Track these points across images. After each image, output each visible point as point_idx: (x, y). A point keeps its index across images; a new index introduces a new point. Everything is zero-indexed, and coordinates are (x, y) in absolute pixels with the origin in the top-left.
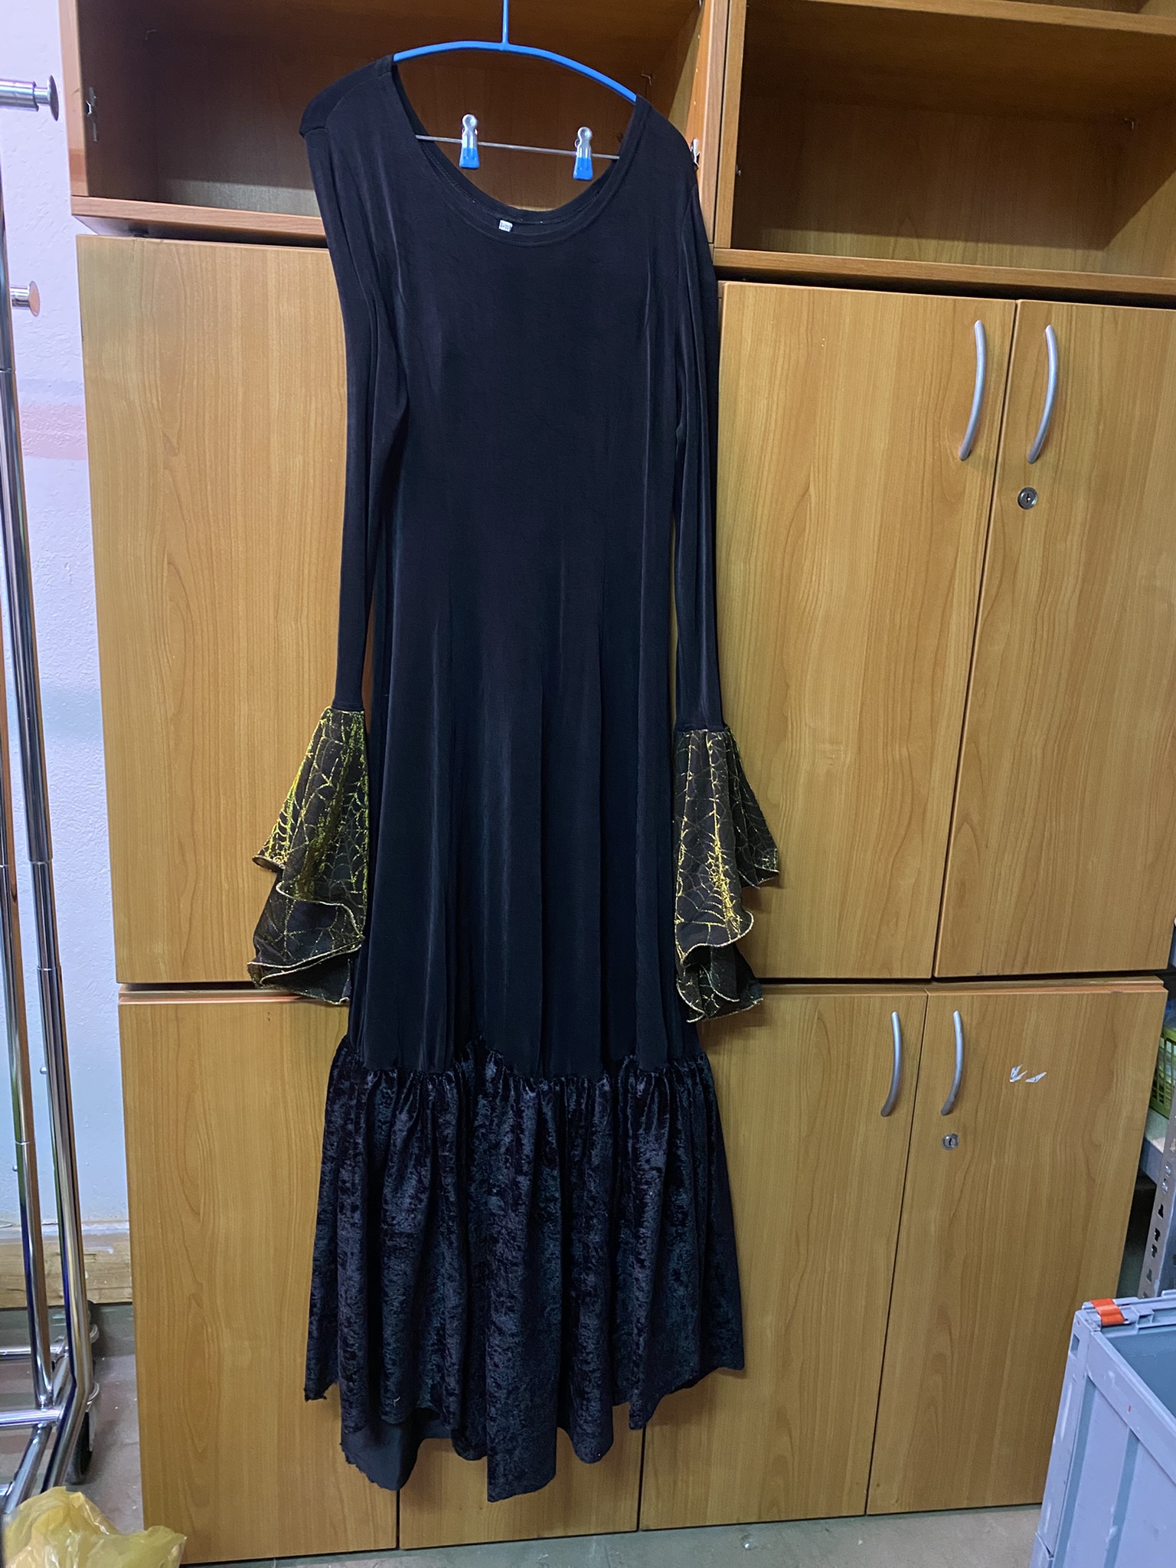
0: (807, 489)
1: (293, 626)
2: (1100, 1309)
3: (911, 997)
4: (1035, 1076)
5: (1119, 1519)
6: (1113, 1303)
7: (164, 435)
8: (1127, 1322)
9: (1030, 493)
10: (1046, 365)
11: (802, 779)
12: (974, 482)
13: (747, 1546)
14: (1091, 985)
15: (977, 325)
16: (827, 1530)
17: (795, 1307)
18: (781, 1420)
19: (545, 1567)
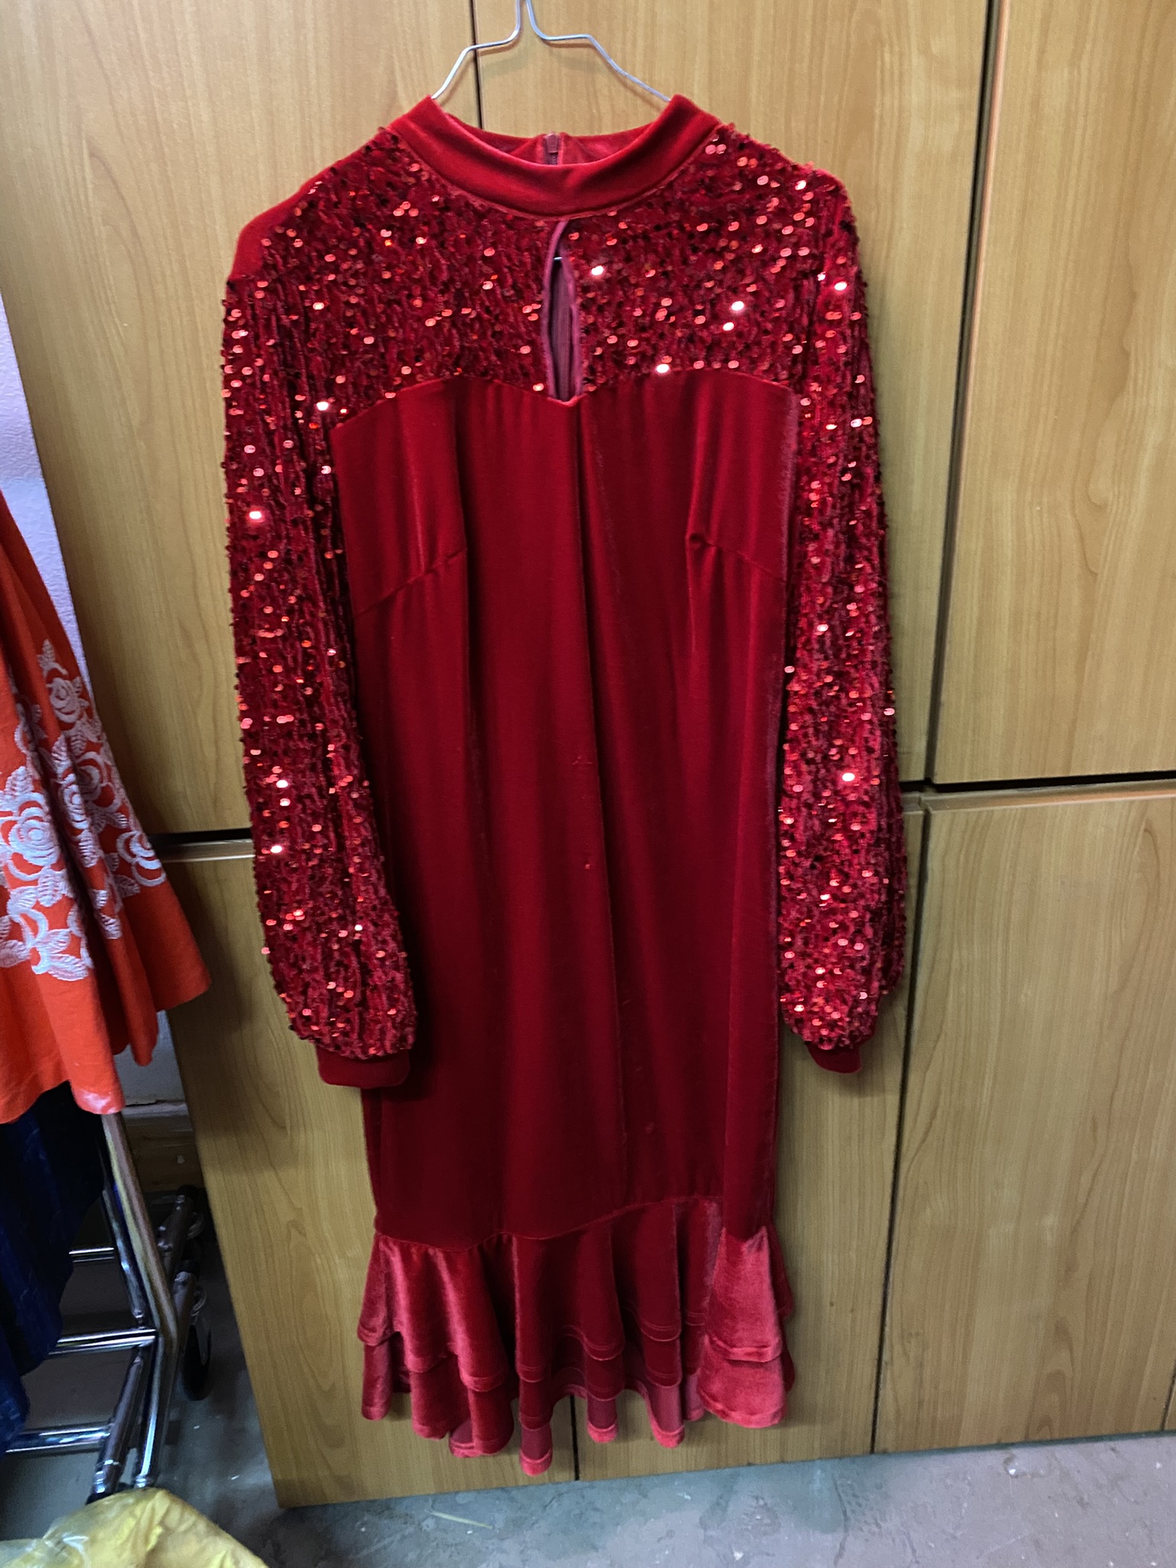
13: (1012, 1472)
16: (1113, 1450)
17: (1086, 1204)
18: (1060, 1333)
19: (761, 1502)
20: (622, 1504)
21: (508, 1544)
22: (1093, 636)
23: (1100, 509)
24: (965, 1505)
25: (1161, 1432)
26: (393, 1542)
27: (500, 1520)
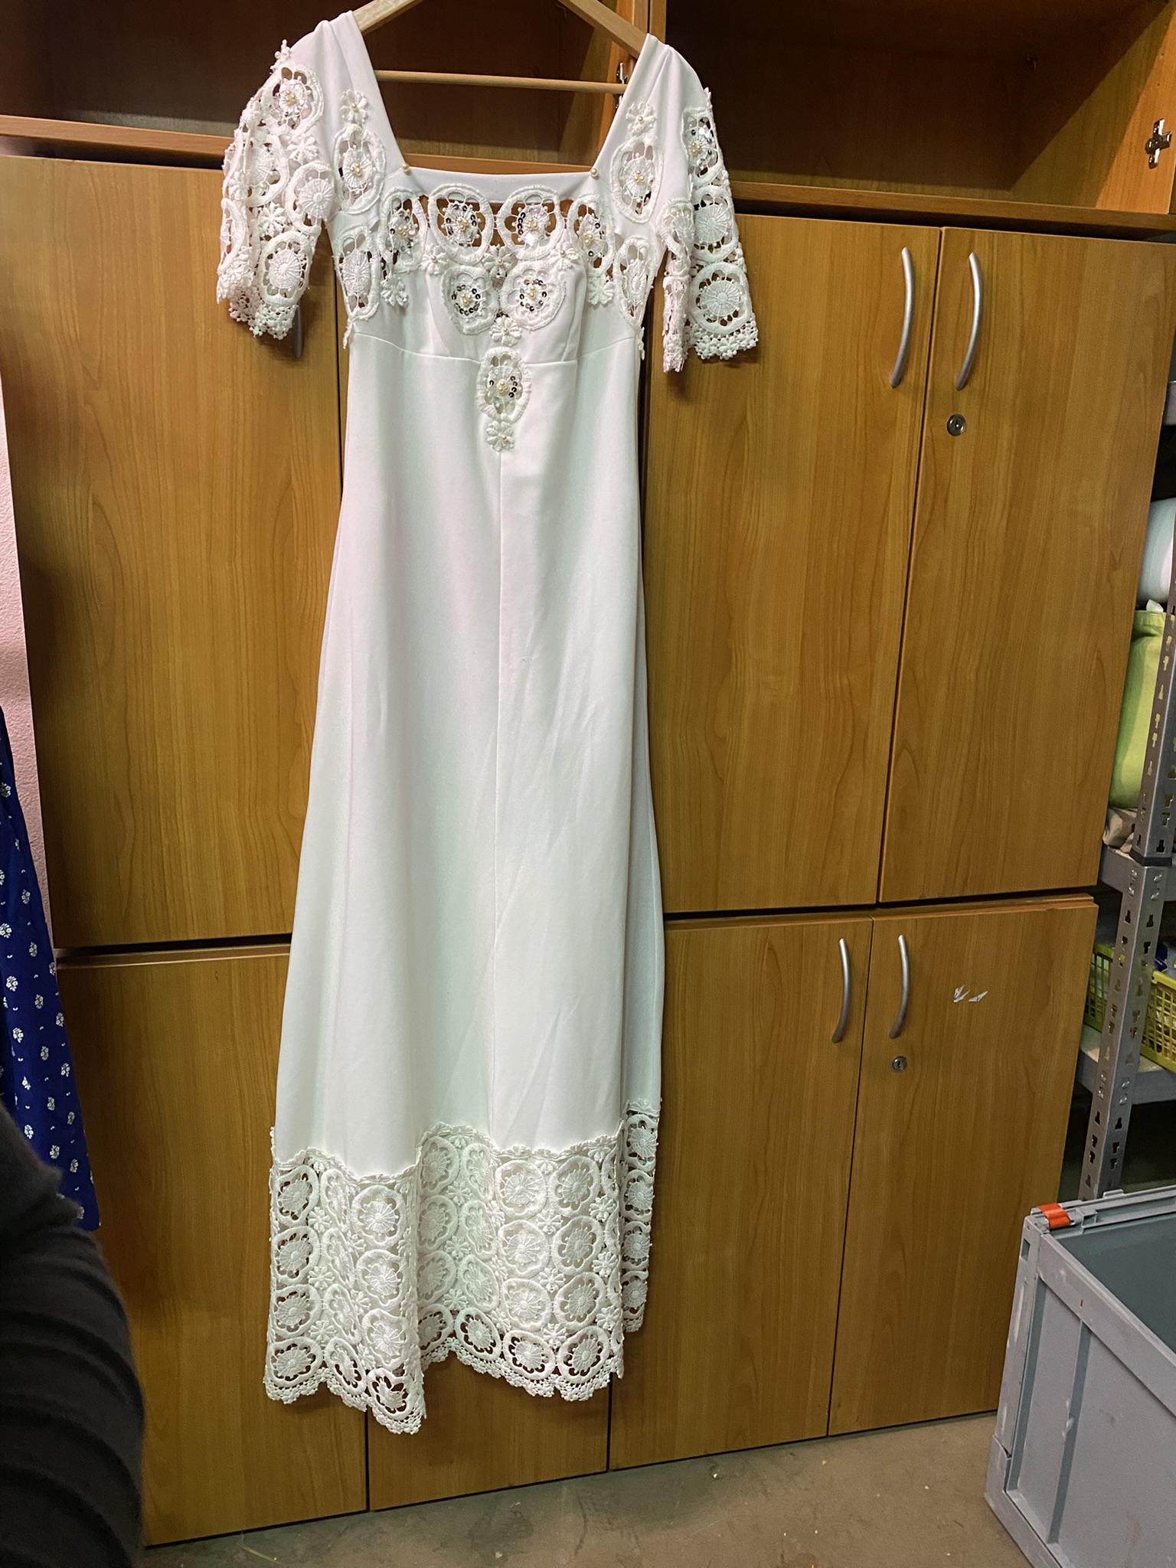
0: (744, 418)
1: (227, 567)
2: (1047, 1213)
3: (857, 923)
4: (977, 995)
5: (1074, 1413)
6: (1060, 1207)
7: (84, 368)
8: (1073, 1224)
9: (959, 420)
10: (971, 292)
11: (748, 711)
12: (905, 408)
13: (715, 1476)
14: (1028, 904)
15: (904, 253)
16: (791, 1454)
17: (755, 1235)
18: (744, 1349)
19: (519, 1515)
20: (404, 1526)
22: (724, 819)
23: (722, 740)
24: (678, 1502)
25: (826, 1437)
27: (301, 1548)
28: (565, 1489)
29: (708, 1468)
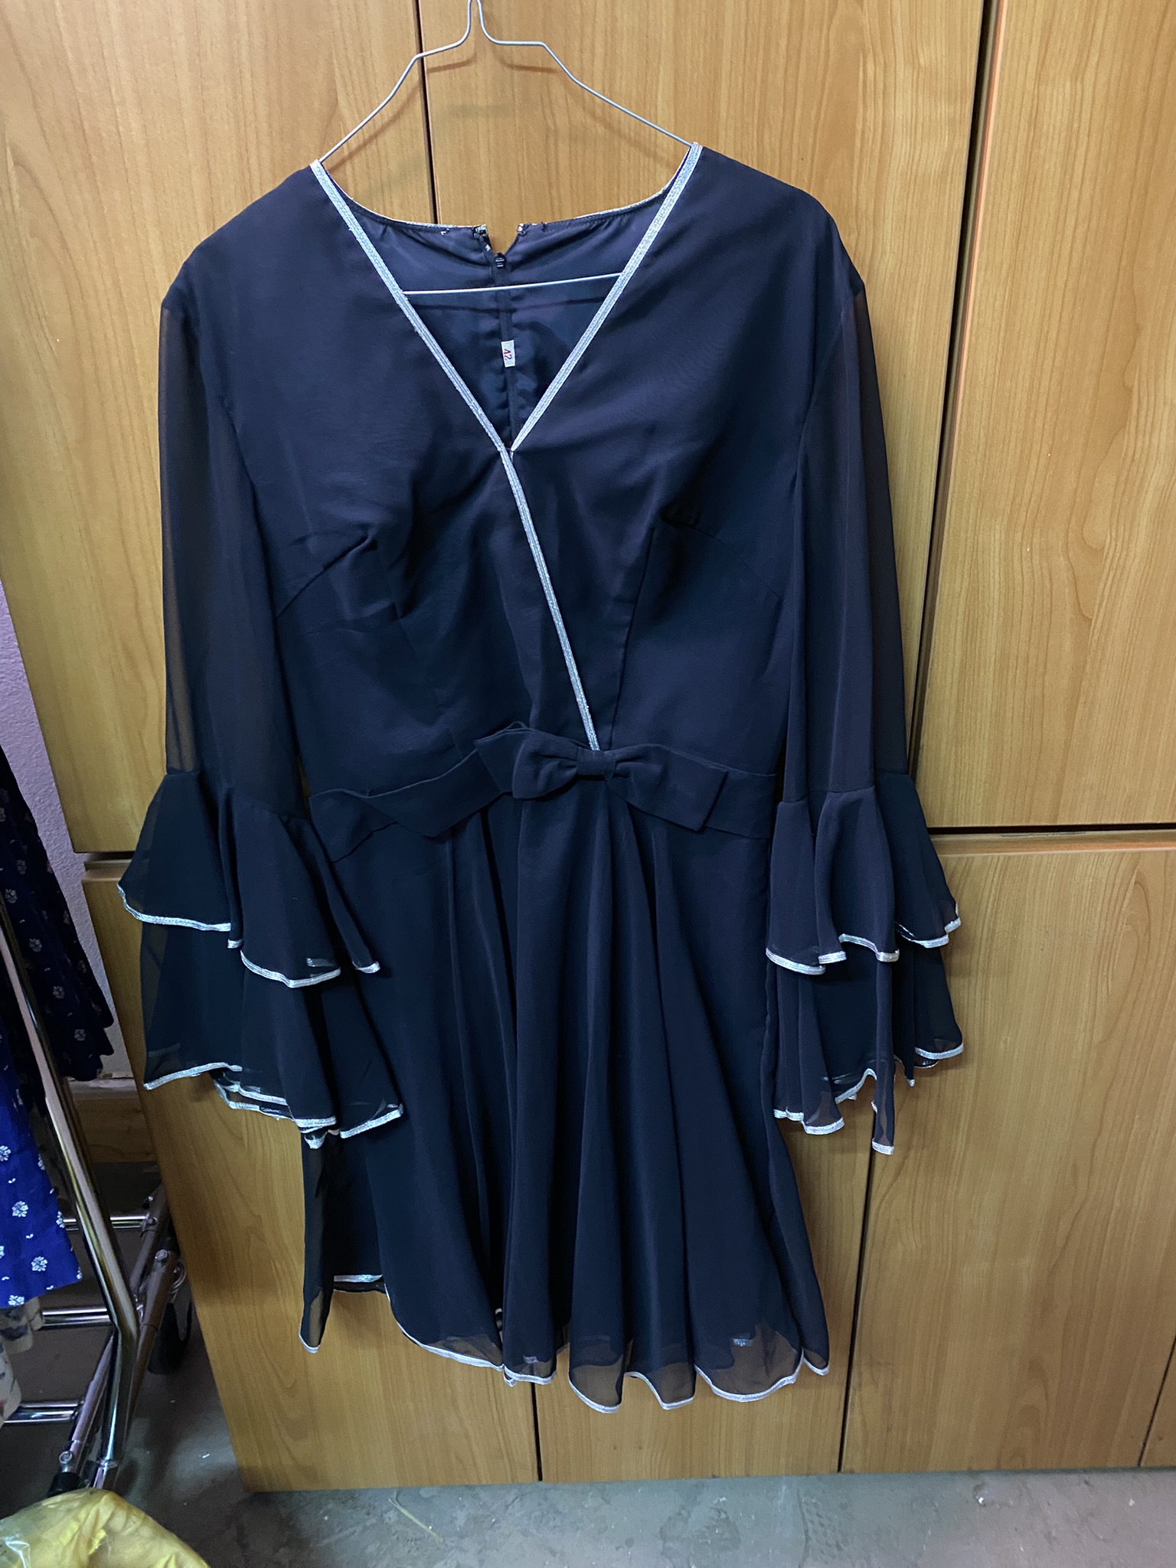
11: (1149, 501)
13: (981, 1501)
16: (1087, 1483)
17: (1064, 1248)
18: (1035, 1369)
19: (723, 1516)
20: (583, 1507)
21: (466, 1543)
22: (1085, 683)
23: (1096, 552)
24: (930, 1532)
25: (1138, 1468)
26: (355, 1531)
27: (461, 1517)
28: (784, 1488)
29: (972, 1486)
